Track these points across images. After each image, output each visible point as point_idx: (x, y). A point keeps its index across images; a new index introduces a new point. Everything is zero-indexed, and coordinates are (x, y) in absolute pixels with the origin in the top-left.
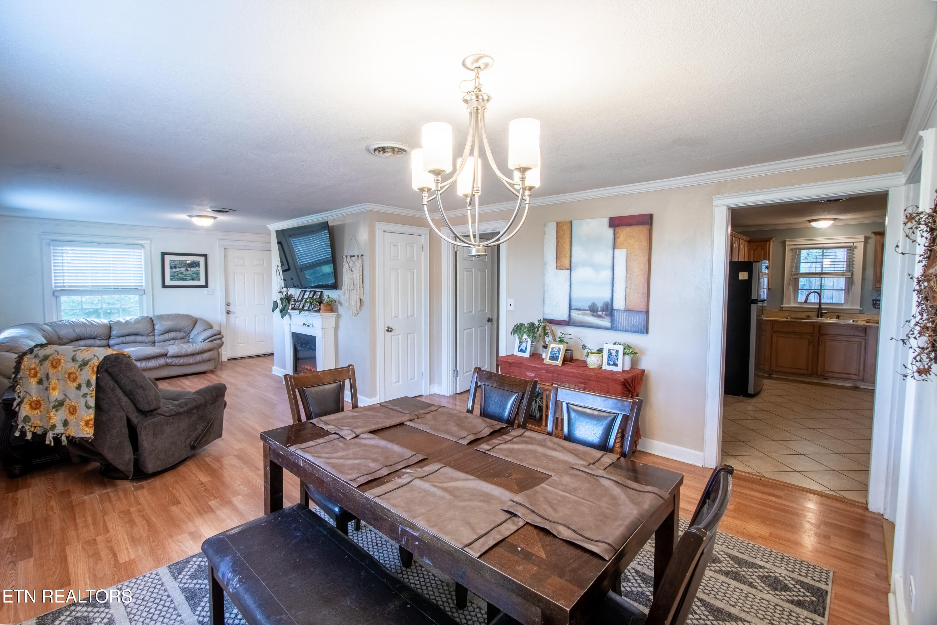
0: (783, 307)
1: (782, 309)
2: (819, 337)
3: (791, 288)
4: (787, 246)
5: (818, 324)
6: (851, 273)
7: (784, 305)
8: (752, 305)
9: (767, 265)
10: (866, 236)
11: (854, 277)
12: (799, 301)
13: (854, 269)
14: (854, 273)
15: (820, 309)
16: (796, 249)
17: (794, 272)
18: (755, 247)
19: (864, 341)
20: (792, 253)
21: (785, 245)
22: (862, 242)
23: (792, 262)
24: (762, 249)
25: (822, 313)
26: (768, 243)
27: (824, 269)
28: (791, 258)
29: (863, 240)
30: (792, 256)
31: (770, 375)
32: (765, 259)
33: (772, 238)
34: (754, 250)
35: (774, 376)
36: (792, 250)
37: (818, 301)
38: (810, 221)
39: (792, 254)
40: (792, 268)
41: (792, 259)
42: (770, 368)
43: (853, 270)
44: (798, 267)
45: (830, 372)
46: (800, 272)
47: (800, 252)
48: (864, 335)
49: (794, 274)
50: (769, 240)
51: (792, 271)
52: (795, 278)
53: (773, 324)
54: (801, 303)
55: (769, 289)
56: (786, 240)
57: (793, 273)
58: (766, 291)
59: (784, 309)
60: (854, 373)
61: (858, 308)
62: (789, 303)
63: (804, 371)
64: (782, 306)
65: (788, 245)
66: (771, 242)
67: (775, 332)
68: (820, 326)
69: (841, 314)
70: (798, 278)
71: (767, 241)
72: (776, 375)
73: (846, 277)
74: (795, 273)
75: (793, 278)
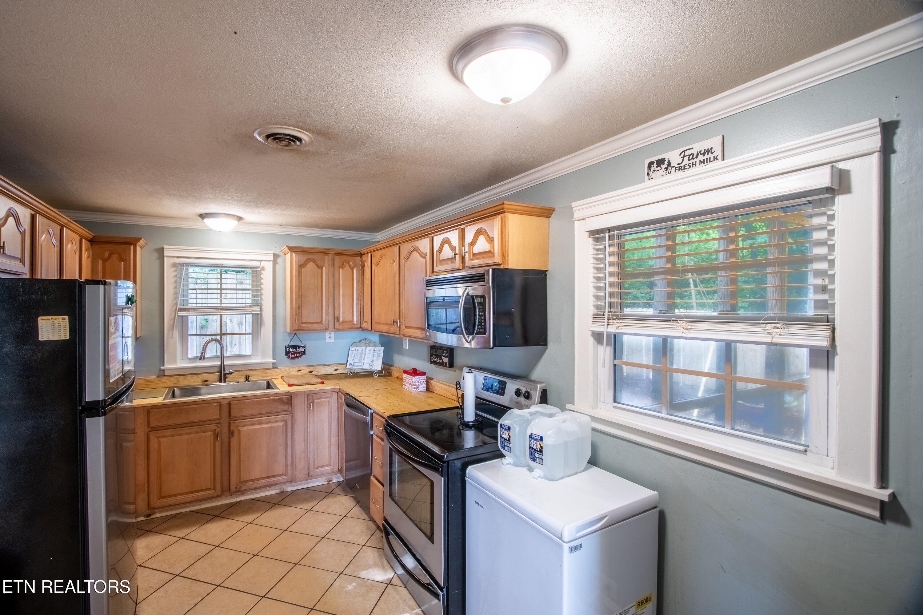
0: (164, 370)
1: (162, 374)
2: (229, 424)
3: (176, 334)
4: (165, 258)
5: (226, 402)
6: (259, 308)
7: (167, 366)
8: (89, 421)
9: (130, 293)
10: (275, 253)
11: (263, 313)
12: (190, 356)
13: (262, 302)
14: (263, 307)
15: (222, 367)
16: (182, 264)
17: (180, 304)
18: (107, 254)
19: (290, 418)
20: (176, 271)
21: (163, 257)
22: (271, 261)
23: (175, 288)
24: (121, 259)
25: (225, 374)
26: (132, 247)
27: (224, 301)
28: (174, 280)
29: (271, 258)
30: (176, 276)
31: (149, 515)
32: (127, 278)
33: (139, 239)
34: (105, 261)
35: (157, 515)
36: (174, 265)
37: (219, 354)
38: (203, 216)
39: (174, 274)
40: (176, 298)
41: (176, 282)
42: (149, 504)
43: (261, 304)
44: (186, 298)
45: (249, 481)
46: (190, 306)
47: (187, 270)
48: (290, 409)
49: (180, 309)
50: (133, 242)
51: (176, 304)
52: (182, 317)
53: (148, 413)
54: (194, 359)
55: (137, 339)
56: (165, 247)
57: (178, 307)
58: (129, 342)
59: (166, 373)
60: (281, 473)
61: (270, 360)
62: (175, 362)
63: (210, 492)
64: (162, 368)
65: (168, 257)
66: (138, 248)
67: (154, 429)
68: (229, 404)
69: (251, 372)
70: (187, 316)
71: (131, 244)
72: (160, 512)
73: (253, 314)
74: (182, 307)
75: (178, 316)
